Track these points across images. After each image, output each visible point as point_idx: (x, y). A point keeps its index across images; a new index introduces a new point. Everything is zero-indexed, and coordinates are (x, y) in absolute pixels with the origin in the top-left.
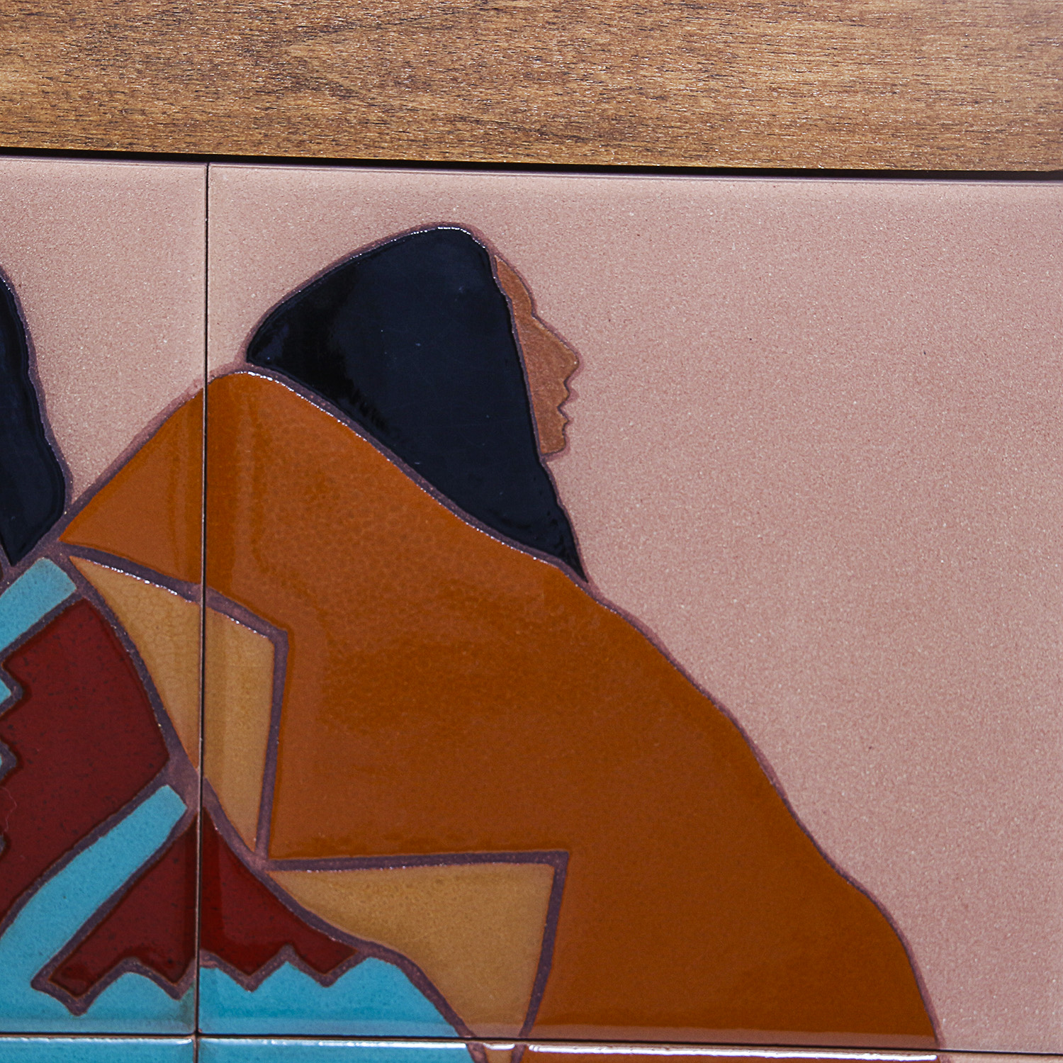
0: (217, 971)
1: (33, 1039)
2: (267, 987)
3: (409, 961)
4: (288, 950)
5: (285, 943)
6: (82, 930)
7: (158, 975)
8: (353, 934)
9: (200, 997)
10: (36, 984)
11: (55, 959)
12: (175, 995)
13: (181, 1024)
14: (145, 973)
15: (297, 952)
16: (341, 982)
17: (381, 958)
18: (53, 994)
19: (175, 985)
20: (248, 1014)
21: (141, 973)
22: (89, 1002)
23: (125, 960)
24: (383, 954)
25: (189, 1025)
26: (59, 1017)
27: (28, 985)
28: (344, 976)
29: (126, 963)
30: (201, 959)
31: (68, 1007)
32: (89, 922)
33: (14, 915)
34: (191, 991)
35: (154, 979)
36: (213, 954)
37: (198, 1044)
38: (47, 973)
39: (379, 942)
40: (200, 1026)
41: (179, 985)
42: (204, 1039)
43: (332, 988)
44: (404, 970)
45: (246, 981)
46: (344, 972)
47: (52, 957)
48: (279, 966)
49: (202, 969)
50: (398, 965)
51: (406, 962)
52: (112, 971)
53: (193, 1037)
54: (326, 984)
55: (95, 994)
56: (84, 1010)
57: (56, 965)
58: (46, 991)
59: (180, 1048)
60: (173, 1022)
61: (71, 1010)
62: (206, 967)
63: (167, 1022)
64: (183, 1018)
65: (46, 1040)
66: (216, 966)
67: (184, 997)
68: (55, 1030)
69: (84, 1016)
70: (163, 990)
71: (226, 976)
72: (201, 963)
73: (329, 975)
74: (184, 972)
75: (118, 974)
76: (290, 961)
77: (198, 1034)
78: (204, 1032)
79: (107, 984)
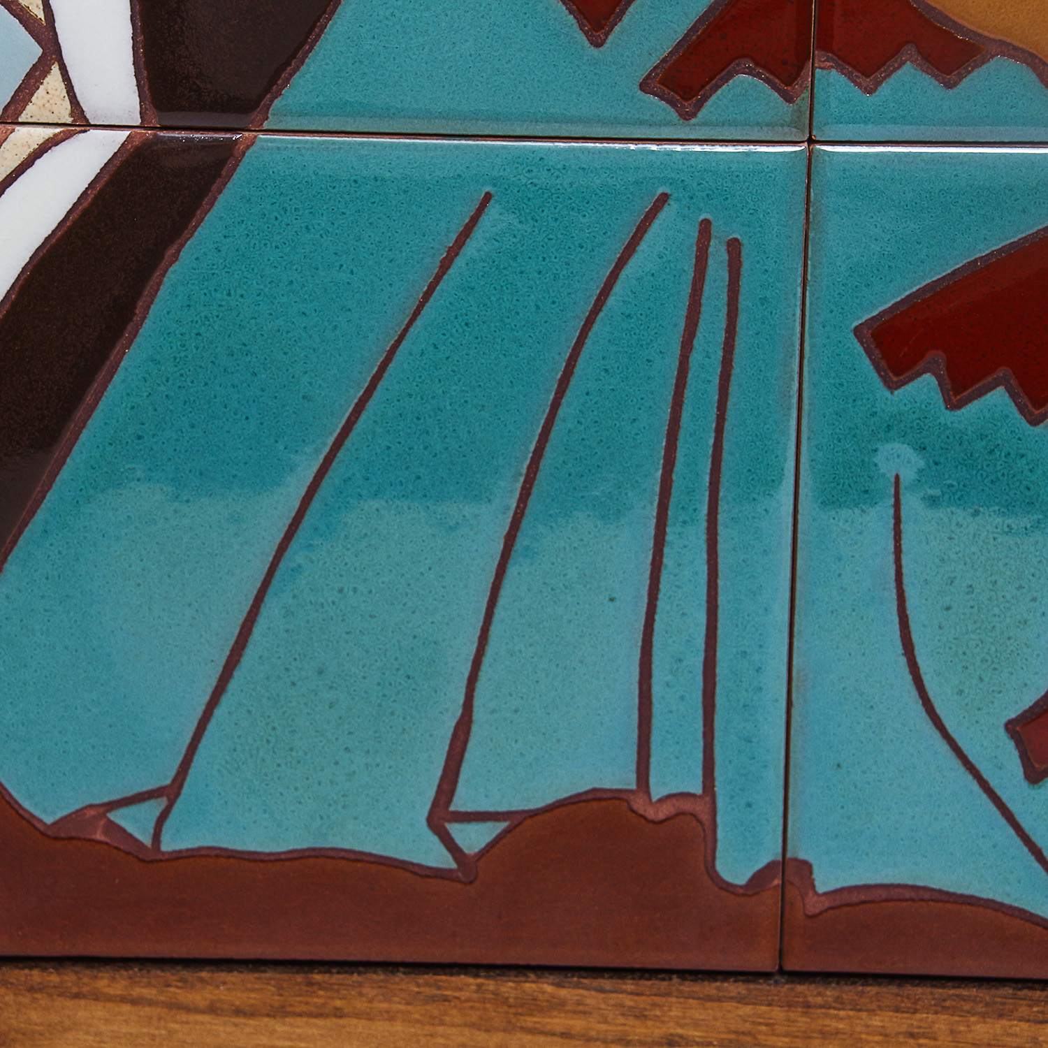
0: (834, 72)
1: (641, 146)
2: (885, 90)
3: (1040, 60)
4: (910, 50)
5: (908, 42)
6: (693, 29)
7: (771, 77)
8: (980, 31)
9: (816, 101)
10: (644, 87)
11: (664, 60)
12: (788, 99)
13: (794, 130)
14: (758, 76)
15: (919, 53)
16: (965, 82)
17: (1010, 56)
18: (662, 98)
19: (789, 88)
20: (866, 120)
21: (754, 76)
22: (699, 106)
23: (737, 61)
24: (1012, 52)
25: (803, 132)
26: (668, 124)
27: (636, 87)
28: (969, 77)
29: (738, 65)
30: (816, 61)
31: (677, 111)
32: (700, 20)
33: (623, 12)
34: (806, 94)
35: (767, 81)
36: (830, 55)
37: (811, 152)
38: (657, 74)
39: (1009, 40)
40: (814, 133)
41: (794, 89)
42: (818, 147)
43: (956, 90)
44: (1035, 69)
45: (864, 84)
46: (969, 72)
47: (661, 58)
48: (899, 67)
49: (818, 70)
50: (1028, 64)
51: (1037, 61)
52: (724, 73)
53: (806, 144)
54: (949, 85)
55: (706, 98)
56: (694, 115)
57: (666, 66)
58: (655, 94)
59: (793, 155)
60: (786, 129)
61: (680, 115)
62: (820, 68)
63: (780, 128)
64: (795, 124)
65: (654, 147)
66: (833, 67)
67: (798, 101)
68: (663, 136)
69: (693, 121)
70: (776, 94)
71: (843, 78)
72: (816, 65)
73: (953, 77)
74: (798, 74)
75: (730, 76)
76: (911, 62)
77: (811, 141)
78: (818, 139)
79: (718, 87)
